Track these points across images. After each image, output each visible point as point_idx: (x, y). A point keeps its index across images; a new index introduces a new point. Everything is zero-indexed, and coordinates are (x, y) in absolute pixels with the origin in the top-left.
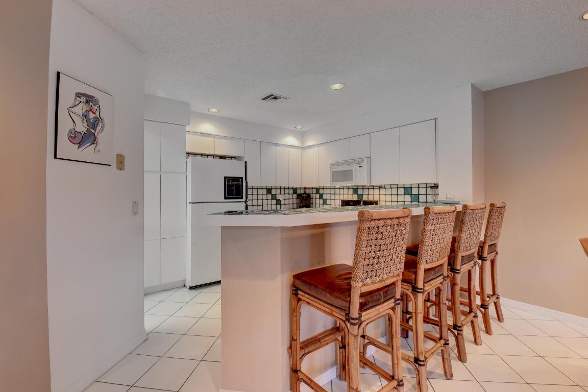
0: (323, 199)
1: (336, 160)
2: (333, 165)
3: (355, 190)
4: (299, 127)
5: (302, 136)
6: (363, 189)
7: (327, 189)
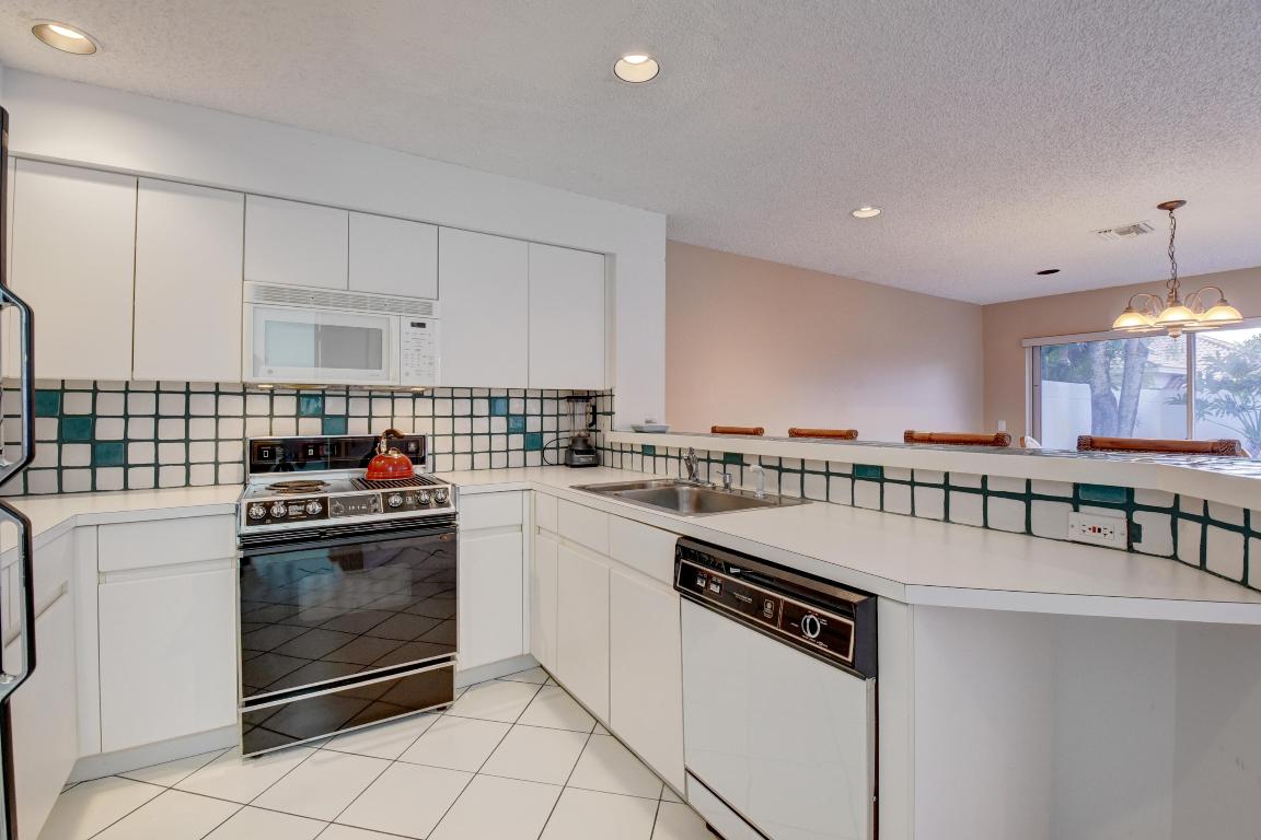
3: (311, 401)
6: (348, 397)
7: (126, 392)
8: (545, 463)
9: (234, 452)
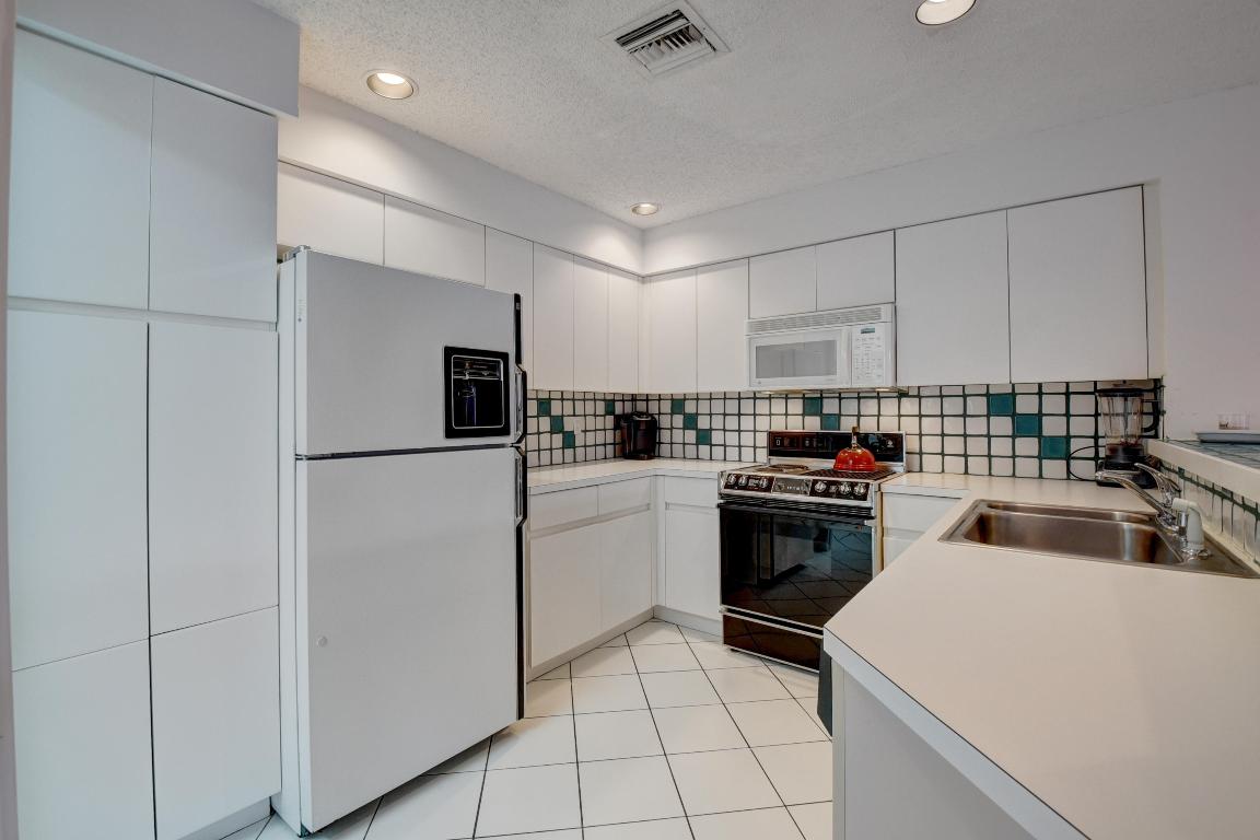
0: (696, 429)
1: (760, 313)
2: (760, 326)
3: (813, 402)
4: (646, 207)
5: (643, 237)
6: (840, 398)
7: (711, 399)
8: (1072, 477)
9: (762, 440)
